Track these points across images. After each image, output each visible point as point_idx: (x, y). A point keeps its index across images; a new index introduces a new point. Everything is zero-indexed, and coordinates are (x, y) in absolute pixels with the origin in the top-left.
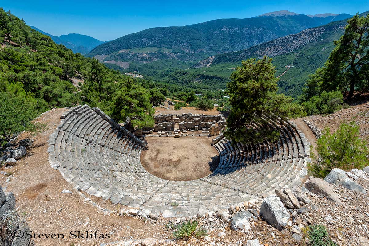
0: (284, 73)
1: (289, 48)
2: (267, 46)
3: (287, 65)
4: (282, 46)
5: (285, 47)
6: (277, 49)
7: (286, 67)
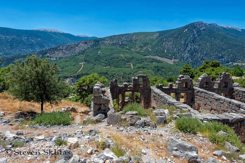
0: (82, 68)
1: (74, 52)
2: (56, 50)
3: (80, 62)
4: (68, 50)
5: (70, 51)
6: (65, 53)
7: (80, 63)
